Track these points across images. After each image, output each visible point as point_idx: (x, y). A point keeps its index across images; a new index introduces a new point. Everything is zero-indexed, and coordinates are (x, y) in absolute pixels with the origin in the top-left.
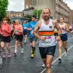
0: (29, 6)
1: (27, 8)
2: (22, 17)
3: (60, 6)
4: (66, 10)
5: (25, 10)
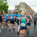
0: (17, 8)
2: (14, 13)
5: (15, 10)
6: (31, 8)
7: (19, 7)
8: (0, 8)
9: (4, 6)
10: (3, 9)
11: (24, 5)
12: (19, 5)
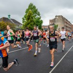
3: (67, 23)
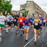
1: (22, 9)
4: (40, 11)
6: (41, 8)
7: (26, 6)
8: (2, 8)
9: (6, 6)
10: (5, 9)
11: (32, 4)
12: (26, 4)
